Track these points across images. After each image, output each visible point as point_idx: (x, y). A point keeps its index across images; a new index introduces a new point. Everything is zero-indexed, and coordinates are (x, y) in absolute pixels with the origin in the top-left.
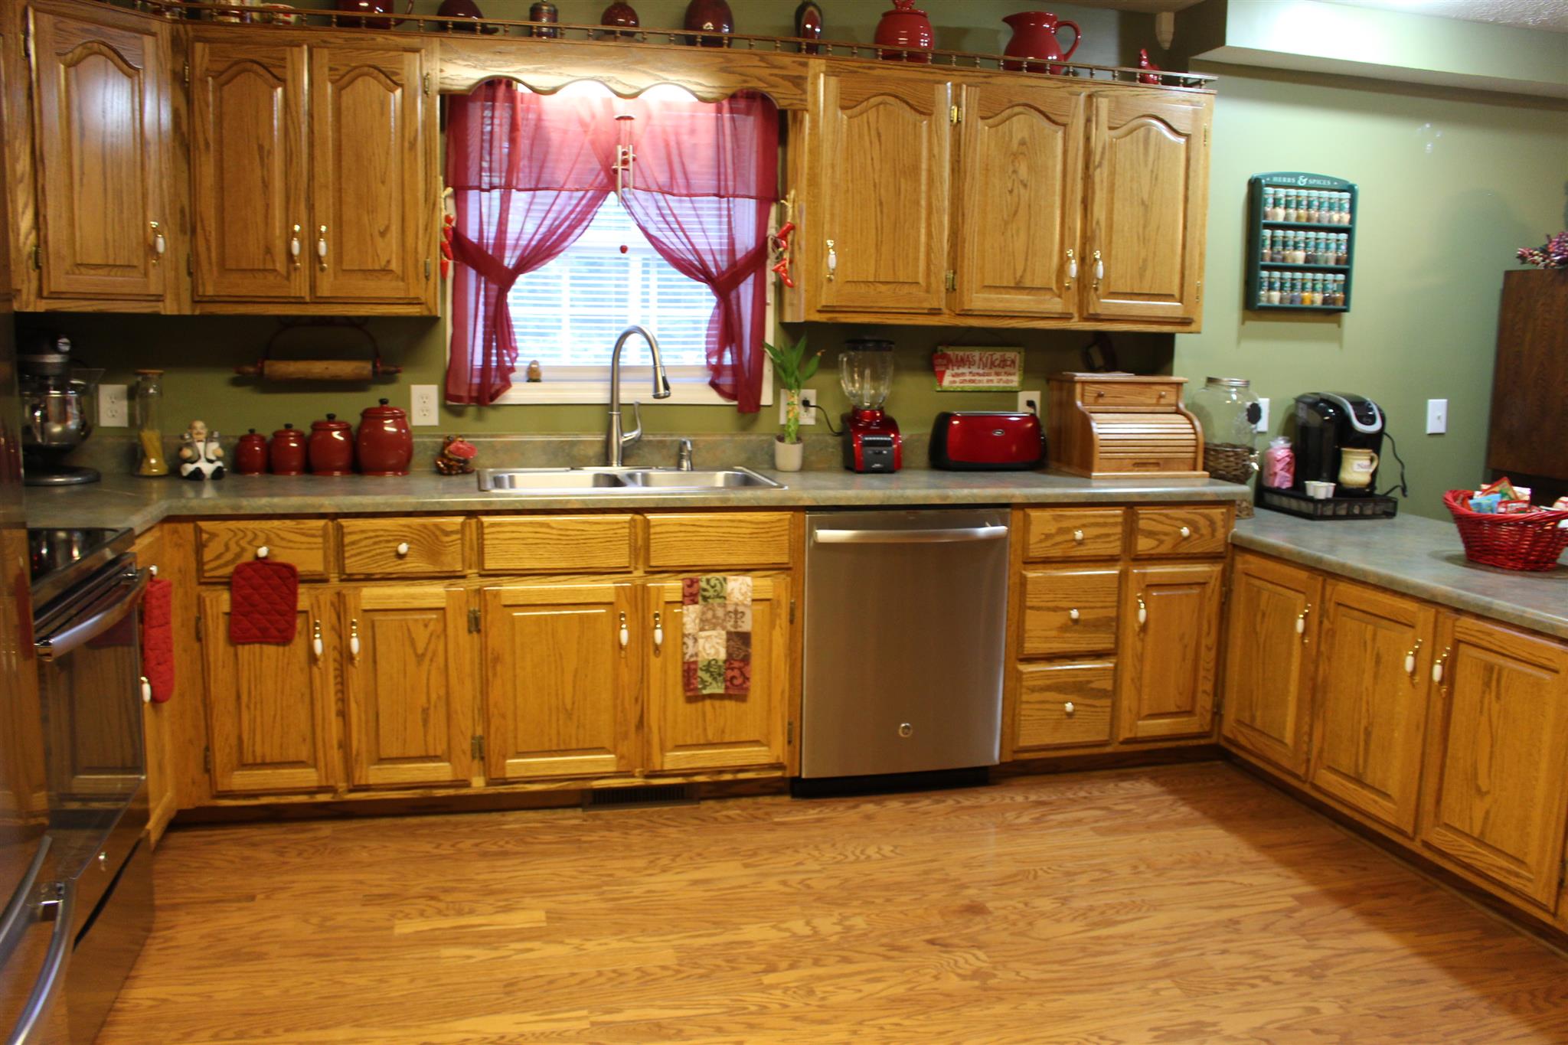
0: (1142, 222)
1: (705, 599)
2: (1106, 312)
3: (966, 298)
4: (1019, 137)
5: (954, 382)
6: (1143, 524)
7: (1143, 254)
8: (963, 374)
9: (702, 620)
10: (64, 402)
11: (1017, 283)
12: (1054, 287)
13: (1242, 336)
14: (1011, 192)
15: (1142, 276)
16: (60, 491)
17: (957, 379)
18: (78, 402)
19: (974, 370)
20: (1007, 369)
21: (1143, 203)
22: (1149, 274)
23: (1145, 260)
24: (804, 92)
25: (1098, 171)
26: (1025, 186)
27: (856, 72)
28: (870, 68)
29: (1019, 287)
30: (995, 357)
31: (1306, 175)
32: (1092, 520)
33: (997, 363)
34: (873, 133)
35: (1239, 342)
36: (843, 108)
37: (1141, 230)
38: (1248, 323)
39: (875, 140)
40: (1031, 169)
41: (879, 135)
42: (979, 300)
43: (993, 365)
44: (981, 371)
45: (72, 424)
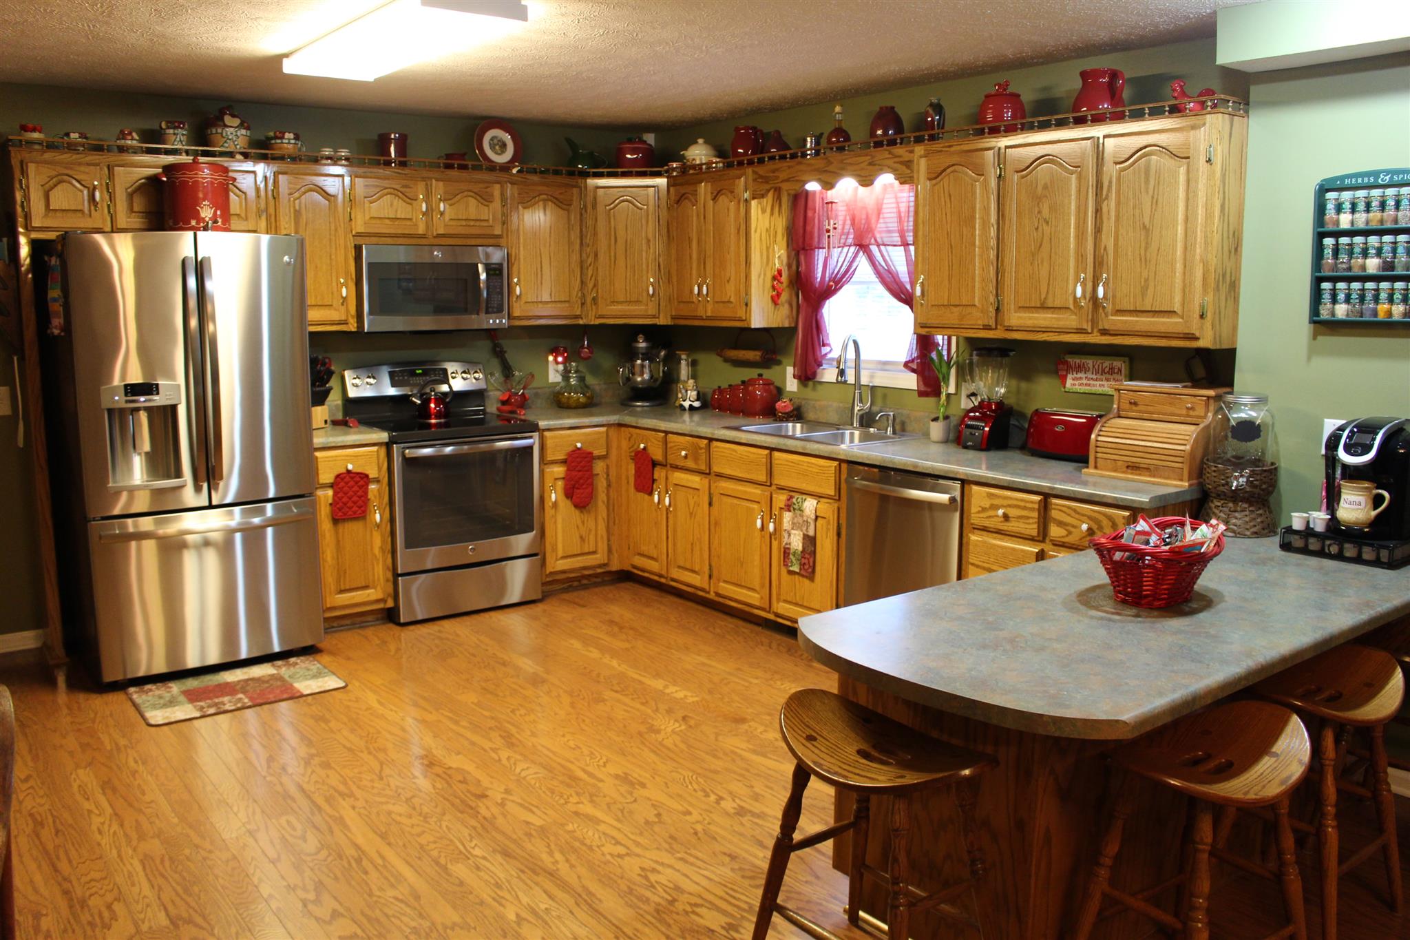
0: (1143, 245)
1: (794, 509)
2: (1113, 328)
3: (1006, 317)
4: (1043, 182)
5: (1074, 385)
6: (1054, 514)
7: (1145, 275)
8: (1081, 378)
9: (793, 523)
10: (642, 366)
11: (1042, 304)
12: (1072, 307)
13: (1312, 353)
14: (1037, 229)
15: (1144, 294)
16: (639, 409)
17: (1077, 382)
18: (650, 366)
19: (1089, 375)
20: (1115, 376)
21: (1145, 227)
22: (1150, 292)
23: (1147, 280)
24: (912, 171)
25: (1106, 202)
26: (1047, 223)
27: (941, 151)
28: (950, 146)
29: (1043, 307)
30: (1104, 365)
31: (1387, 172)
32: (1015, 503)
33: (1107, 370)
34: (947, 195)
35: (1309, 358)
36: (930, 179)
37: (1143, 252)
38: (1319, 338)
39: (948, 201)
40: (1053, 209)
41: (950, 196)
42: (1015, 318)
43: (1103, 372)
44: (1095, 377)
45: (646, 376)
